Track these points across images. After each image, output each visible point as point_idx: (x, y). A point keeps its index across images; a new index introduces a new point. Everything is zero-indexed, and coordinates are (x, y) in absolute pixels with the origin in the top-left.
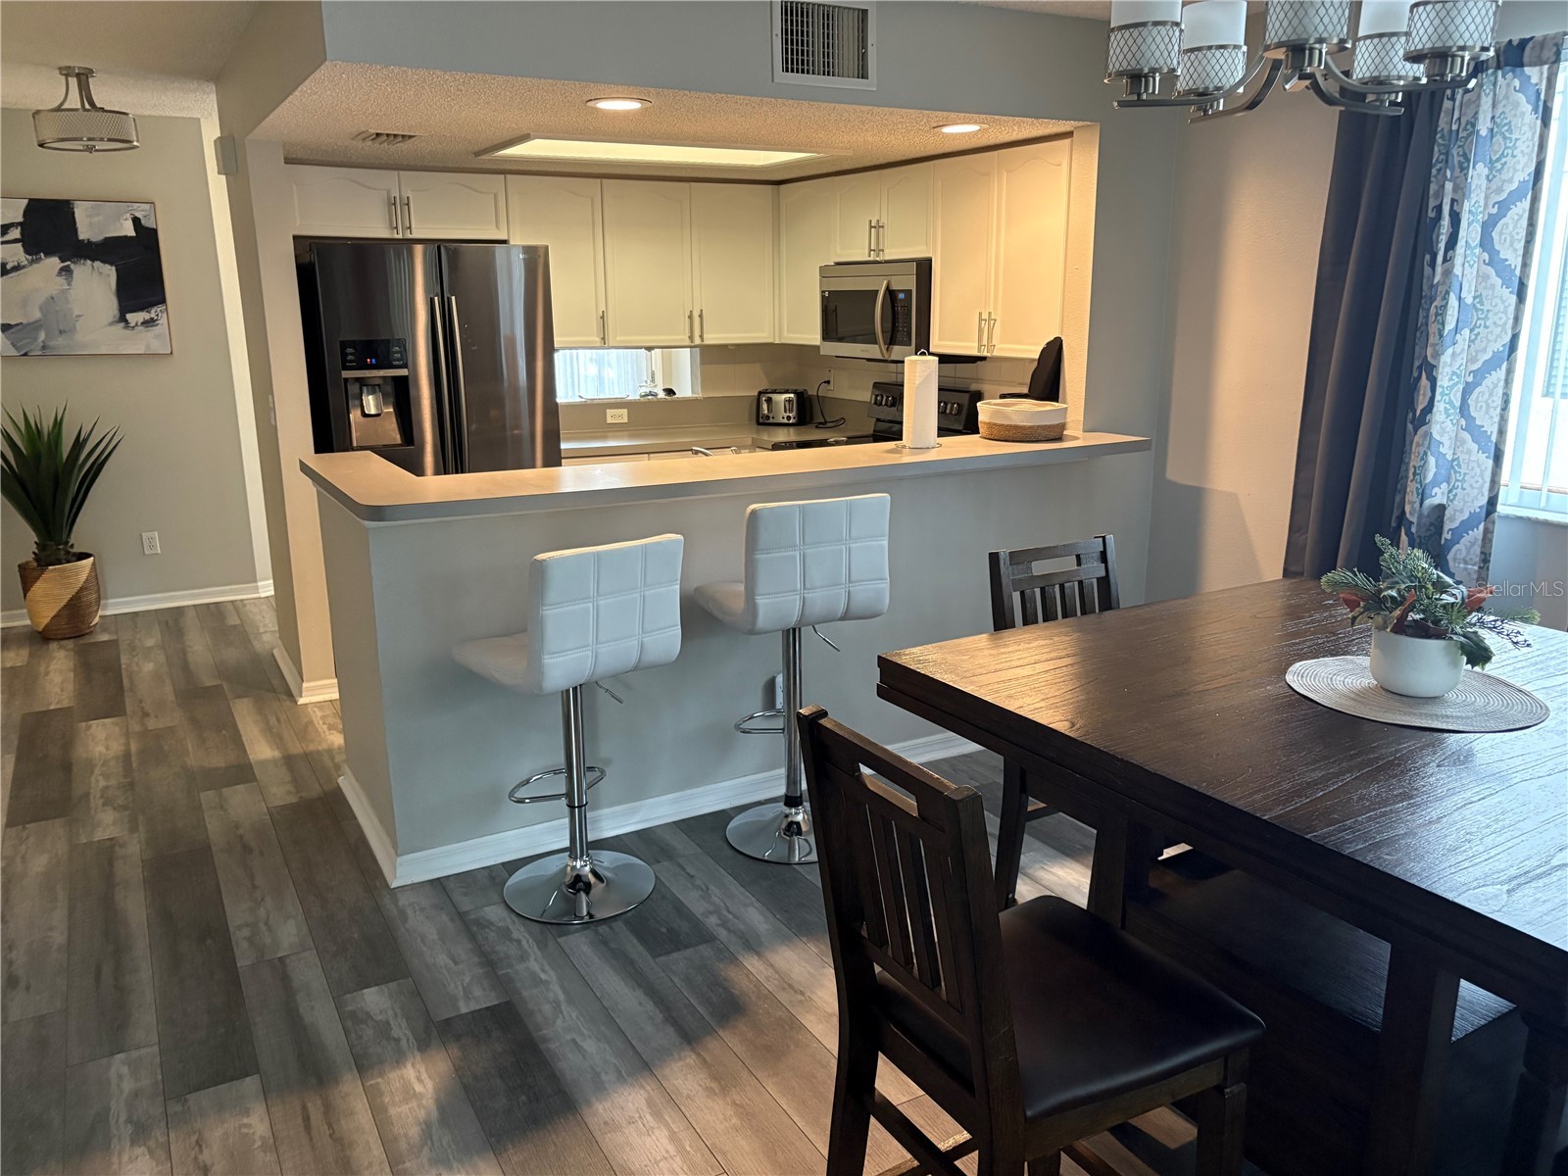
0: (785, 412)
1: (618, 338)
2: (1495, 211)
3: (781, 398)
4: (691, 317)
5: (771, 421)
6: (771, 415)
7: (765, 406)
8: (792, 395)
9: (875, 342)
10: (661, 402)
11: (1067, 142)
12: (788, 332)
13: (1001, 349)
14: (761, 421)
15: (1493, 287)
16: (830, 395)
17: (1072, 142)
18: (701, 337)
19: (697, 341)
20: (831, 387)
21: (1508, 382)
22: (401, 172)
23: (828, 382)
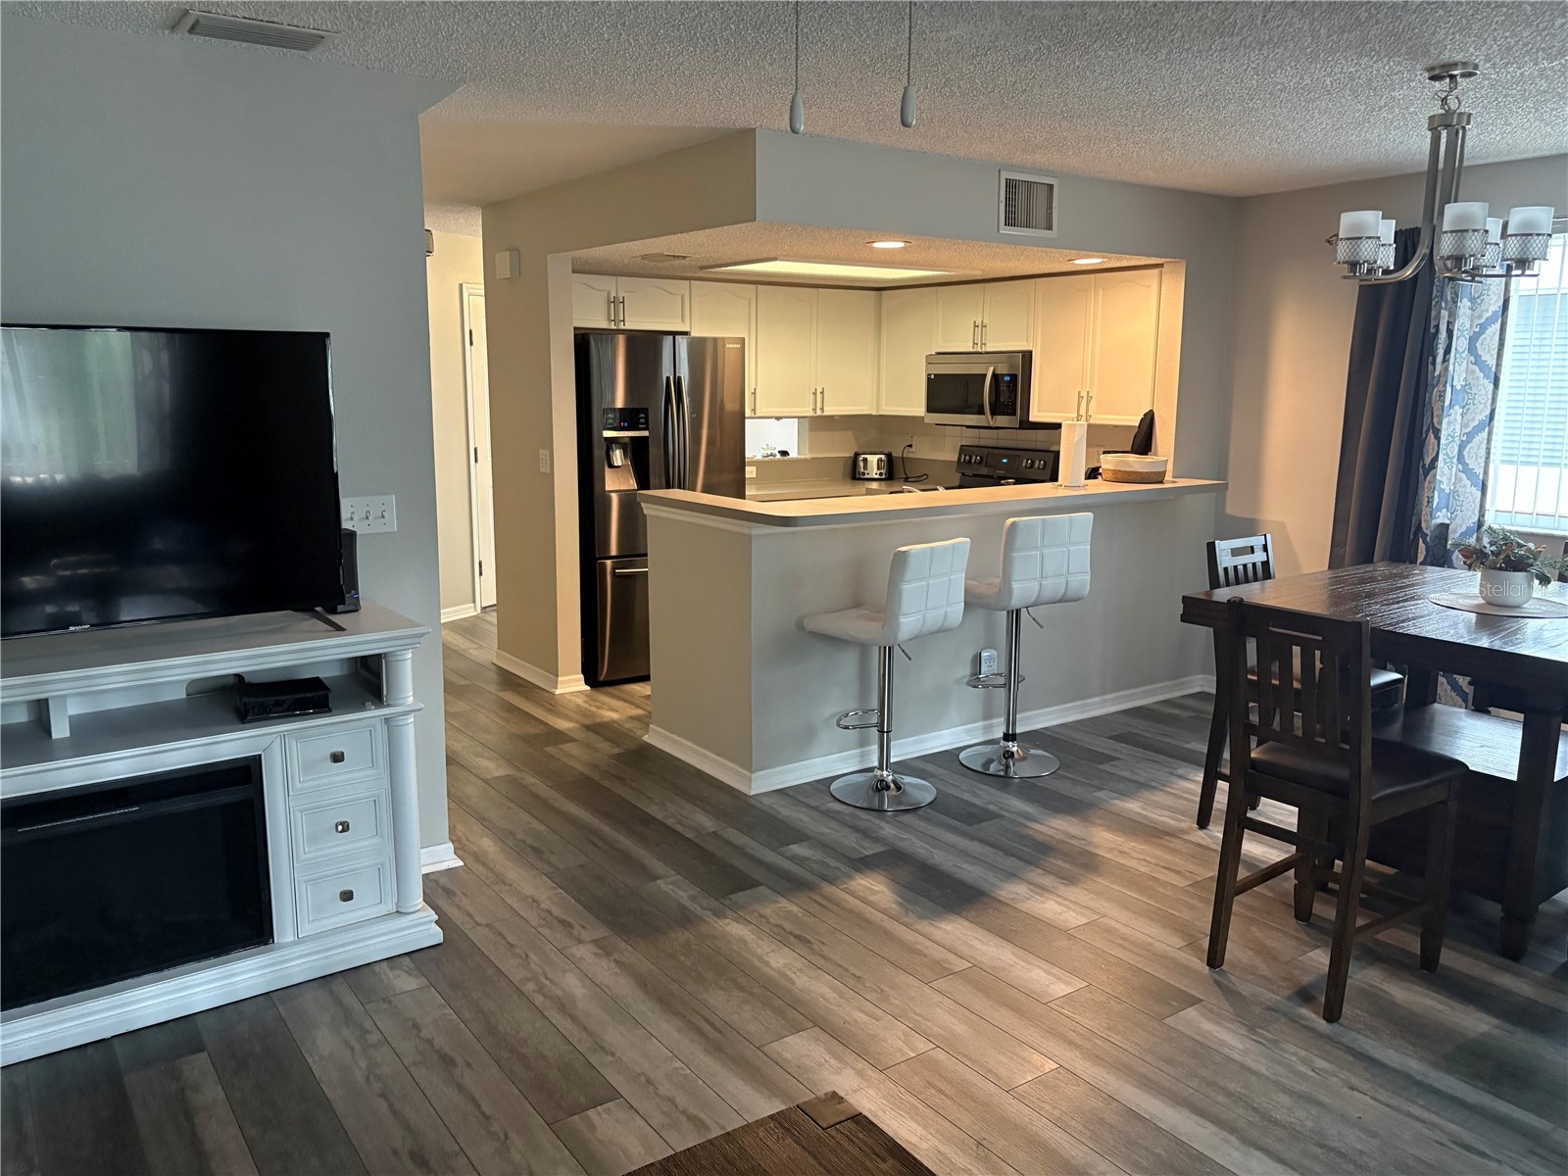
0: (878, 469)
1: (764, 410)
2: (1477, 330)
3: (873, 459)
4: (815, 394)
5: (867, 476)
6: (866, 472)
7: (862, 464)
8: (883, 456)
9: (981, 412)
10: (779, 461)
11: (1156, 271)
12: (886, 405)
13: (1096, 419)
14: (857, 476)
15: (1478, 378)
16: (911, 455)
17: (1161, 272)
18: (822, 409)
19: (819, 413)
20: (913, 449)
21: (1489, 441)
22: (619, 278)
23: (910, 446)
